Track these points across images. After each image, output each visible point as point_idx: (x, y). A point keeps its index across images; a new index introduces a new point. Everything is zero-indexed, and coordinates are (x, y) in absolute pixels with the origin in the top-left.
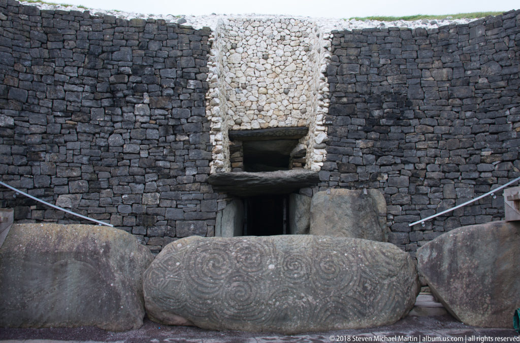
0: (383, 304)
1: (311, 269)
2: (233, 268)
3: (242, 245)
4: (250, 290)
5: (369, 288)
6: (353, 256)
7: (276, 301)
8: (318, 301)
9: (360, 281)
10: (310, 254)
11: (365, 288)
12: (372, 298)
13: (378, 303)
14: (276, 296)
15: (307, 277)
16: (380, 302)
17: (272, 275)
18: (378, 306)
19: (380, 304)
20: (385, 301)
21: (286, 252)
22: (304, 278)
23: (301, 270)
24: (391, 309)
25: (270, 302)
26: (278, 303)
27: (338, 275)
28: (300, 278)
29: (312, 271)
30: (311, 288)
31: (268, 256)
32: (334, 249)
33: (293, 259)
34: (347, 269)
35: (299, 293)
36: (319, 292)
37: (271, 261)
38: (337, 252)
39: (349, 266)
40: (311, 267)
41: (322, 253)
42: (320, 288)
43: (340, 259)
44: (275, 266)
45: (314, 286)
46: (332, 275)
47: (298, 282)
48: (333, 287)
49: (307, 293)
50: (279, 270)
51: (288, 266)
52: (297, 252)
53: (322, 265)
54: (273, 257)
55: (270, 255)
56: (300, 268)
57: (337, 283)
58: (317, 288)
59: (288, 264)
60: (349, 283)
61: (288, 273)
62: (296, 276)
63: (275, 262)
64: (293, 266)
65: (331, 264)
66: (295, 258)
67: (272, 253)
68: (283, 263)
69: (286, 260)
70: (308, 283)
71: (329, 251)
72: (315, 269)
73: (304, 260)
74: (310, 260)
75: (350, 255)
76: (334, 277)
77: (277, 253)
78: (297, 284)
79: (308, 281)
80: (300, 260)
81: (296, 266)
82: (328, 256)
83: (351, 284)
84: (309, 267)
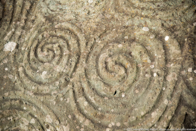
1: (77, 63)
6: (181, 46)
9: (176, 112)
10: (91, 28)
15: (63, 81)
17: (5, 66)
21: (50, 19)
22: (57, 83)
23: (58, 63)
27: (130, 86)
28: (51, 82)
29: (78, 69)
30: (68, 107)
31: (14, 23)
32: (146, 23)
33: (53, 36)
34: (155, 75)
35: (43, 115)
36: (81, 119)
37: (14, 33)
38: (150, 30)
39: (161, 69)
40: (79, 59)
41: (117, 28)
42: (86, 111)
43: (149, 48)
44: (17, 47)
45: (73, 105)
46: (117, 84)
47: (45, 89)
48: (113, 113)
49: (58, 119)
50: (21, 56)
51: (39, 50)
52: (69, 21)
53: (102, 57)
54: (22, 25)
55: (19, 20)
56: (57, 58)
57: (124, 105)
58: (80, 111)
59: (40, 45)
60: (148, 113)
61: (32, 68)
62: (43, 76)
63: (20, 37)
64: (45, 53)
65: (122, 59)
66: (59, 34)
67: (24, 17)
68: (33, 41)
69: (40, 37)
70: (64, 96)
71: (133, 25)
72: (85, 65)
73: (72, 42)
74: (83, 43)
75: (175, 42)
76: (122, 92)
77: (33, 18)
78: (42, 95)
79: (64, 90)
80: (65, 39)
81: (51, 53)
82: (126, 37)
83: (155, 115)
84: (74, 59)
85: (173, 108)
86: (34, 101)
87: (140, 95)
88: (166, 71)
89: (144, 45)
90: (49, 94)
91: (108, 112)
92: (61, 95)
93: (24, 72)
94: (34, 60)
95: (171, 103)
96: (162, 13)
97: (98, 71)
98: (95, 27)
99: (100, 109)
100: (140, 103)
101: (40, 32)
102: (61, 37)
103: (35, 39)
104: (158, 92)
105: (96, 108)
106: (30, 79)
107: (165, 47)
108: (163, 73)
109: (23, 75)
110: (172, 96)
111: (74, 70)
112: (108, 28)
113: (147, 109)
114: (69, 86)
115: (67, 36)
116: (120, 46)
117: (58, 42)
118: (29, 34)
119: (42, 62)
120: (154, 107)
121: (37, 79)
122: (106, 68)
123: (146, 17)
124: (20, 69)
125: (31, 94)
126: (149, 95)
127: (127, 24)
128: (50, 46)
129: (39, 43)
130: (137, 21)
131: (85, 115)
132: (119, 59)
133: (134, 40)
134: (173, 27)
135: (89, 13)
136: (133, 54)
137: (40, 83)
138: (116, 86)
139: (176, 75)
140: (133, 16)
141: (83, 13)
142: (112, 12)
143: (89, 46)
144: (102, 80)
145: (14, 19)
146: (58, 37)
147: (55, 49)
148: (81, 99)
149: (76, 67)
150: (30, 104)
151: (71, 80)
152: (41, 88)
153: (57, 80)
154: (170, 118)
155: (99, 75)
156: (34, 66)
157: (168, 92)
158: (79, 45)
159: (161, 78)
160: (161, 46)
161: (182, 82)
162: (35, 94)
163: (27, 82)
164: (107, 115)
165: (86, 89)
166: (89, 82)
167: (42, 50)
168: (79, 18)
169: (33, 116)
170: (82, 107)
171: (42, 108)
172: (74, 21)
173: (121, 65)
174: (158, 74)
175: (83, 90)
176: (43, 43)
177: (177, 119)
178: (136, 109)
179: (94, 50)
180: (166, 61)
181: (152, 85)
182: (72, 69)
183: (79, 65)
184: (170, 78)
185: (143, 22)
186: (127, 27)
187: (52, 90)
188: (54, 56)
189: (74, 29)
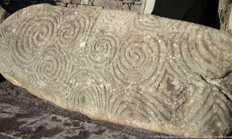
0: (195, 112)
1: (115, 53)
2: (52, 41)
3: (70, 18)
4: (57, 66)
5: (177, 87)
6: (167, 45)
7: (76, 81)
8: (114, 90)
9: (163, 77)
10: (122, 35)
11: (170, 87)
12: (181, 101)
13: (190, 108)
14: (76, 77)
15: (108, 61)
16: (191, 108)
17: (80, 54)
18: (189, 112)
19: (191, 111)
20: (197, 109)
21: (102, 31)
22: (105, 62)
23: (105, 53)
24: (205, 120)
25: (71, 82)
26: (77, 84)
27: (141, 64)
28: (102, 62)
29: (115, 56)
30: (110, 74)
31: (85, 33)
32: (149, 33)
33: (103, 39)
34: (154, 59)
35: (98, 78)
36: (117, 80)
37: (84, 38)
38: (152, 37)
39: (157, 56)
40: (116, 51)
41: (135, 36)
42: (119, 77)
43: (151, 46)
44: (86, 45)
45: (113, 73)
46: (135, 63)
47: (99, 65)
48: (133, 77)
49: (105, 80)
50: (88, 49)
51: (96, 46)
52: (111, 32)
53: (128, 50)
54: (88, 34)
55: (87, 32)
56: (105, 50)
57: (138, 74)
58: (116, 76)
59: (97, 44)
60: (150, 77)
61: (93, 55)
62: (98, 59)
63: (87, 40)
64: (100, 47)
65: (138, 51)
66: (106, 38)
67: (89, 30)
68: (94, 42)
69: (97, 40)
70: (108, 69)
71: (143, 34)
72: (119, 54)
73: (113, 42)
74: (118, 43)
75: (164, 43)
76: (137, 67)
77: (94, 30)
78: (97, 68)
79: (109, 66)
80: (109, 41)
81: (102, 48)
82: (140, 40)
83: (153, 78)
84: (113, 51)
85: (162, 75)
86: (94, 71)
87: (146, 69)
88: (159, 57)
89: (148, 44)
90: (101, 68)
91: (130, 77)
92: (107, 68)
93: (89, 57)
94: (94, 51)
95: (161, 73)
96: (157, 29)
97: (125, 57)
98: (124, 35)
99: (126, 75)
100: (146, 73)
101: (97, 37)
102: (107, 40)
103: (95, 41)
104: (155, 67)
105: (124, 75)
106: (92, 60)
107: (158, 46)
108: (158, 58)
109: (89, 58)
110: (162, 69)
111: (114, 56)
112: (130, 36)
113: (150, 76)
114: (111, 64)
115: (110, 40)
116: (137, 44)
117: (106, 42)
118: (92, 38)
119: (98, 52)
120: (153, 75)
121: (95, 60)
122: (129, 55)
123: (150, 30)
124: (87, 55)
125: (92, 67)
126: (151, 69)
127: (140, 34)
128: (102, 44)
129: (96, 43)
130: (145, 33)
131: (118, 78)
132: (136, 51)
133: (143, 42)
134: (163, 36)
135: (121, 28)
136: (143, 48)
137: (97, 62)
138: (134, 64)
139: (164, 59)
140: (143, 30)
141: (118, 28)
142: (133, 28)
143: (121, 45)
144: (127, 61)
145: (85, 31)
146: (106, 40)
147: (104, 46)
148: (117, 71)
149: (114, 55)
150: (92, 72)
151: (112, 61)
152: (97, 65)
153: (105, 61)
154: (160, 80)
155: (126, 59)
156: (94, 54)
157: (160, 68)
158: (116, 44)
159: (157, 61)
160: (157, 45)
161: (167, 62)
162: (94, 68)
163: (90, 62)
164: (130, 78)
165: (119, 66)
166: (121, 62)
167: (98, 46)
168: (116, 31)
169: (93, 78)
170: (117, 74)
171: (98, 74)
172: (114, 32)
173: (137, 54)
174: (155, 59)
175: (118, 66)
176: (98, 43)
177: (164, 80)
178: (144, 76)
179: (124, 47)
180: (159, 52)
181: (152, 64)
182: (112, 56)
183: (116, 54)
184: (161, 61)
185: (148, 33)
186: (140, 35)
187: (103, 66)
188: (104, 49)
189: (114, 36)
